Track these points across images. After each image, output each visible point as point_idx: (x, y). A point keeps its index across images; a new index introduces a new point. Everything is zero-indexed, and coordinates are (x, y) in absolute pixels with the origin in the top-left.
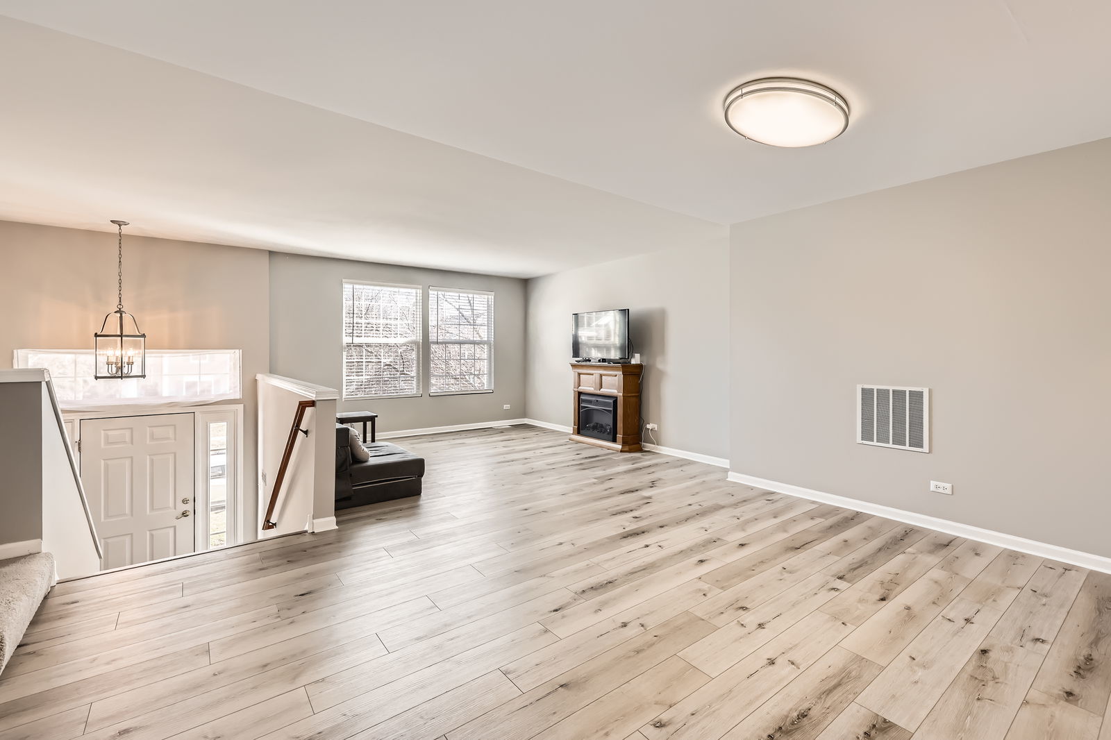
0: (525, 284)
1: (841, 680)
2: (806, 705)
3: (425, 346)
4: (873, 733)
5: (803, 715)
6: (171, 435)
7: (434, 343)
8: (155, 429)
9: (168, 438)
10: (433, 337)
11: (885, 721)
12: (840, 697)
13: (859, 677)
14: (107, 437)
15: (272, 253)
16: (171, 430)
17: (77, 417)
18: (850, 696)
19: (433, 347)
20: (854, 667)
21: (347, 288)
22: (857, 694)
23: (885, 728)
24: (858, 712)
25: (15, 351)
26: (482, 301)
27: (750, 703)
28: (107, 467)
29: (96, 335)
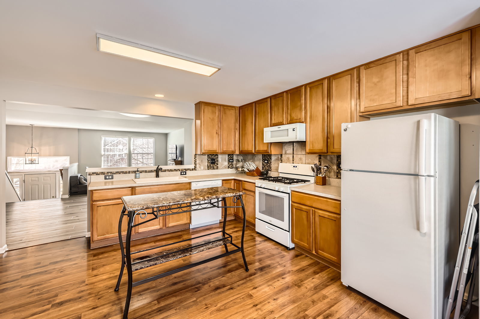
0: (166, 135)
3: (130, 155)
6: (49, 179)
7: (133, 154)
8: (45, 178)
9: (48, 180)
10: (132, 152)
14: (31, 179)
15: (79, 130)
16: (49, 178)
17: (23, 174)
19: (133, 155)
21: (103, 139)
25: (8, 157)
26: (151, 140)
28: (31, 187)
29: (25, 153)
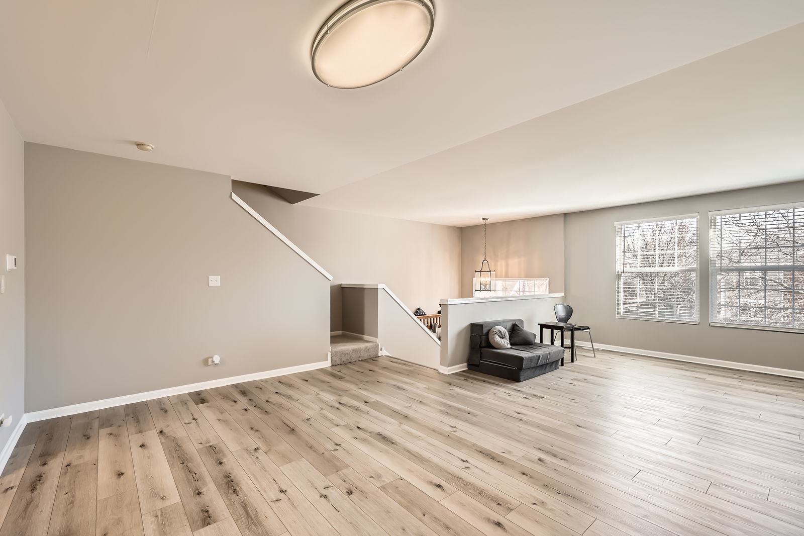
1: (251, 518)
2: (241, 495)
4: (206, 514)
5: (235, 491)
11: (209, 524)
12: (239, 511)
13: (249, 528)
15: (566, 215)
18: (236, 516)
20: (260, 531)
22: (236, 521)
23: (205, 521)
24: (223, 515)
27: (254, 475)
29: (476, 272)
